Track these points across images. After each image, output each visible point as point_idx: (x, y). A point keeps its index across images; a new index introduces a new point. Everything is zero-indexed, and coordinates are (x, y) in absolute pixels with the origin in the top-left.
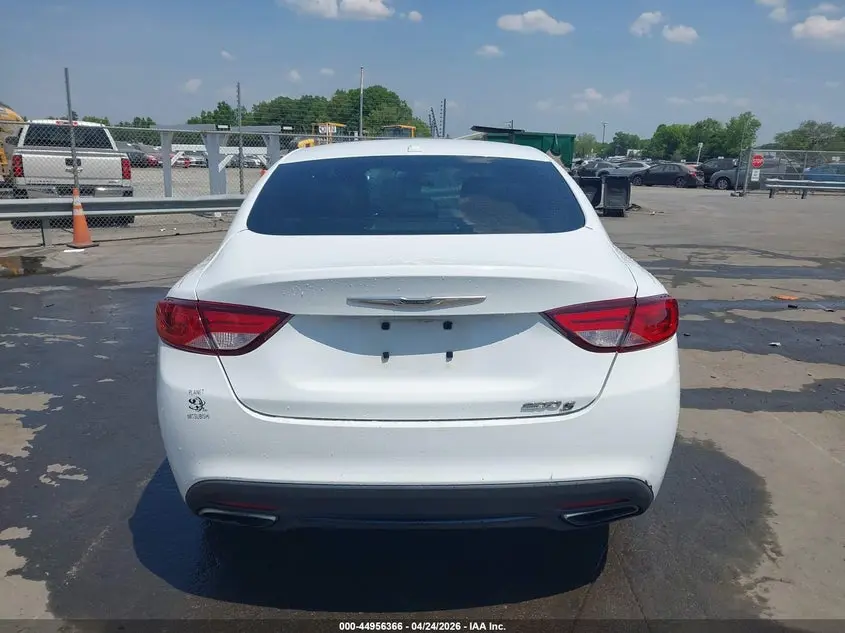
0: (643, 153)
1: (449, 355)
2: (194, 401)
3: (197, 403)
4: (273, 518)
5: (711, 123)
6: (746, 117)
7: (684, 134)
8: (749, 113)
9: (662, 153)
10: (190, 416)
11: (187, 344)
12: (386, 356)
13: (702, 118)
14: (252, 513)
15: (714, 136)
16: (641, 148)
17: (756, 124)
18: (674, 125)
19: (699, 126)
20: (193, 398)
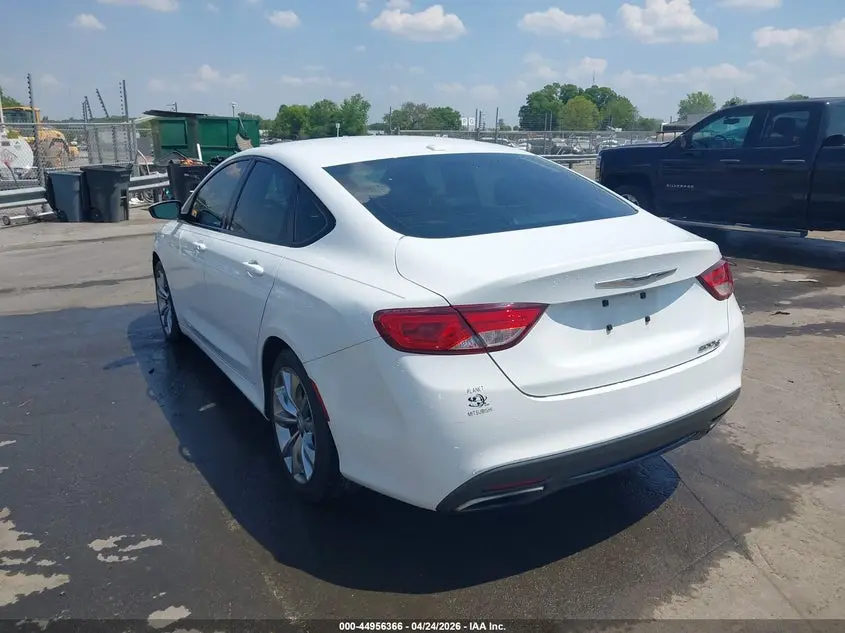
0: (270, 133)
1: (647, 320)
2: (474, 399)
3: (479, 400)
4: (541, 488)
5: (328, 104)
6: (356, 99)
7: (304, 114)
8: (359, 95)
9: (288, 133)
10: (470, 414)
11: (453, 348)
12: (609, 328)
13: (320, 100)
14: (519, 490)
15: (332, 116)
16: (266, 128)
17: (366, 106)
18: (294, 106)
19: (317, 105)
20: (472, 396)
